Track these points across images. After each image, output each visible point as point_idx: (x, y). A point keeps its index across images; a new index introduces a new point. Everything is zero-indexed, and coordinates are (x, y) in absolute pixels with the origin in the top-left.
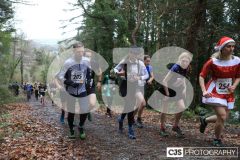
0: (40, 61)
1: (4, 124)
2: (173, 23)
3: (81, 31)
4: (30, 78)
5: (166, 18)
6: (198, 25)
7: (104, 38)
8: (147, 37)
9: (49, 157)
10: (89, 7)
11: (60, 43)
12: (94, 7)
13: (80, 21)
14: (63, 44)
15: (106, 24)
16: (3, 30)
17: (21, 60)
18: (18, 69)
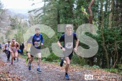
0: (13, 27)
7: (66, 8)
11: (29, 12)
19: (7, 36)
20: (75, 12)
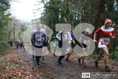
0: (23, 30)
1: (6, 60)
2: (88, 11)
3: (43, 15)
4: (18, 38)
5: (85, 8)
6: (101, 12)
7: (54, 18)
8: (75, 18)
9: (28, 76)
10: (47, 3)
11: (32, 21)
12: (49, 3)
13: (43, 10)
14: (34, 22)
15: (55, 11)
16: (5, 14)
17: (14, 29)
18: (12, 34)
19: (19, 36)
20: (60, 20)
